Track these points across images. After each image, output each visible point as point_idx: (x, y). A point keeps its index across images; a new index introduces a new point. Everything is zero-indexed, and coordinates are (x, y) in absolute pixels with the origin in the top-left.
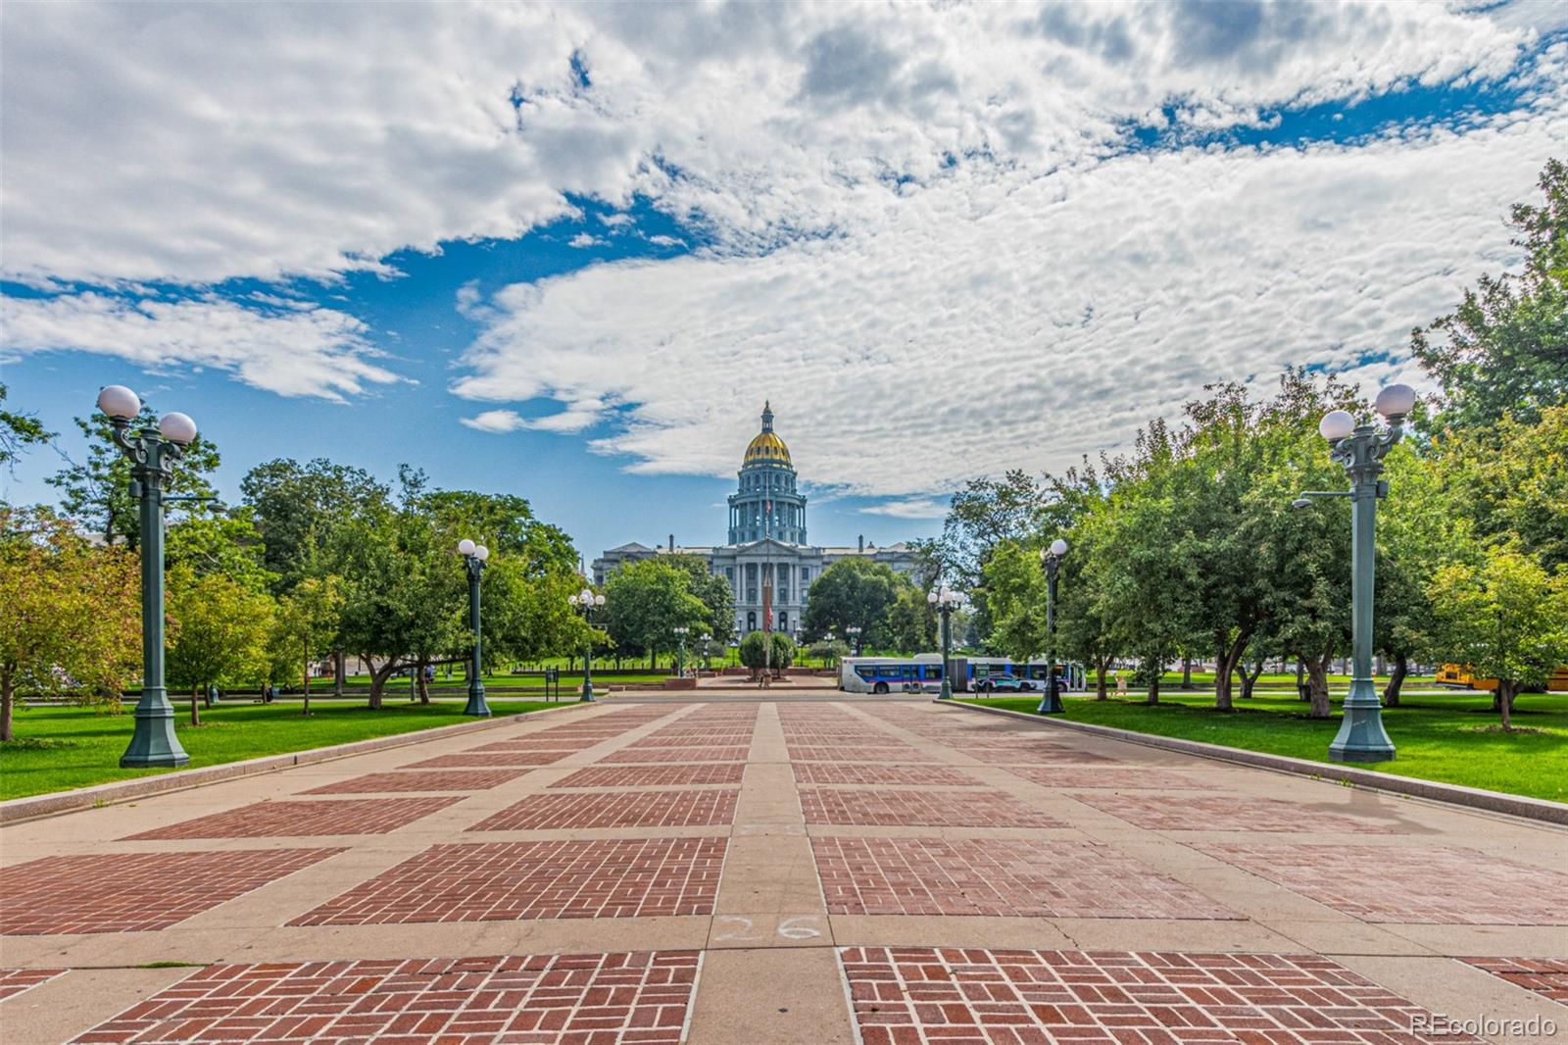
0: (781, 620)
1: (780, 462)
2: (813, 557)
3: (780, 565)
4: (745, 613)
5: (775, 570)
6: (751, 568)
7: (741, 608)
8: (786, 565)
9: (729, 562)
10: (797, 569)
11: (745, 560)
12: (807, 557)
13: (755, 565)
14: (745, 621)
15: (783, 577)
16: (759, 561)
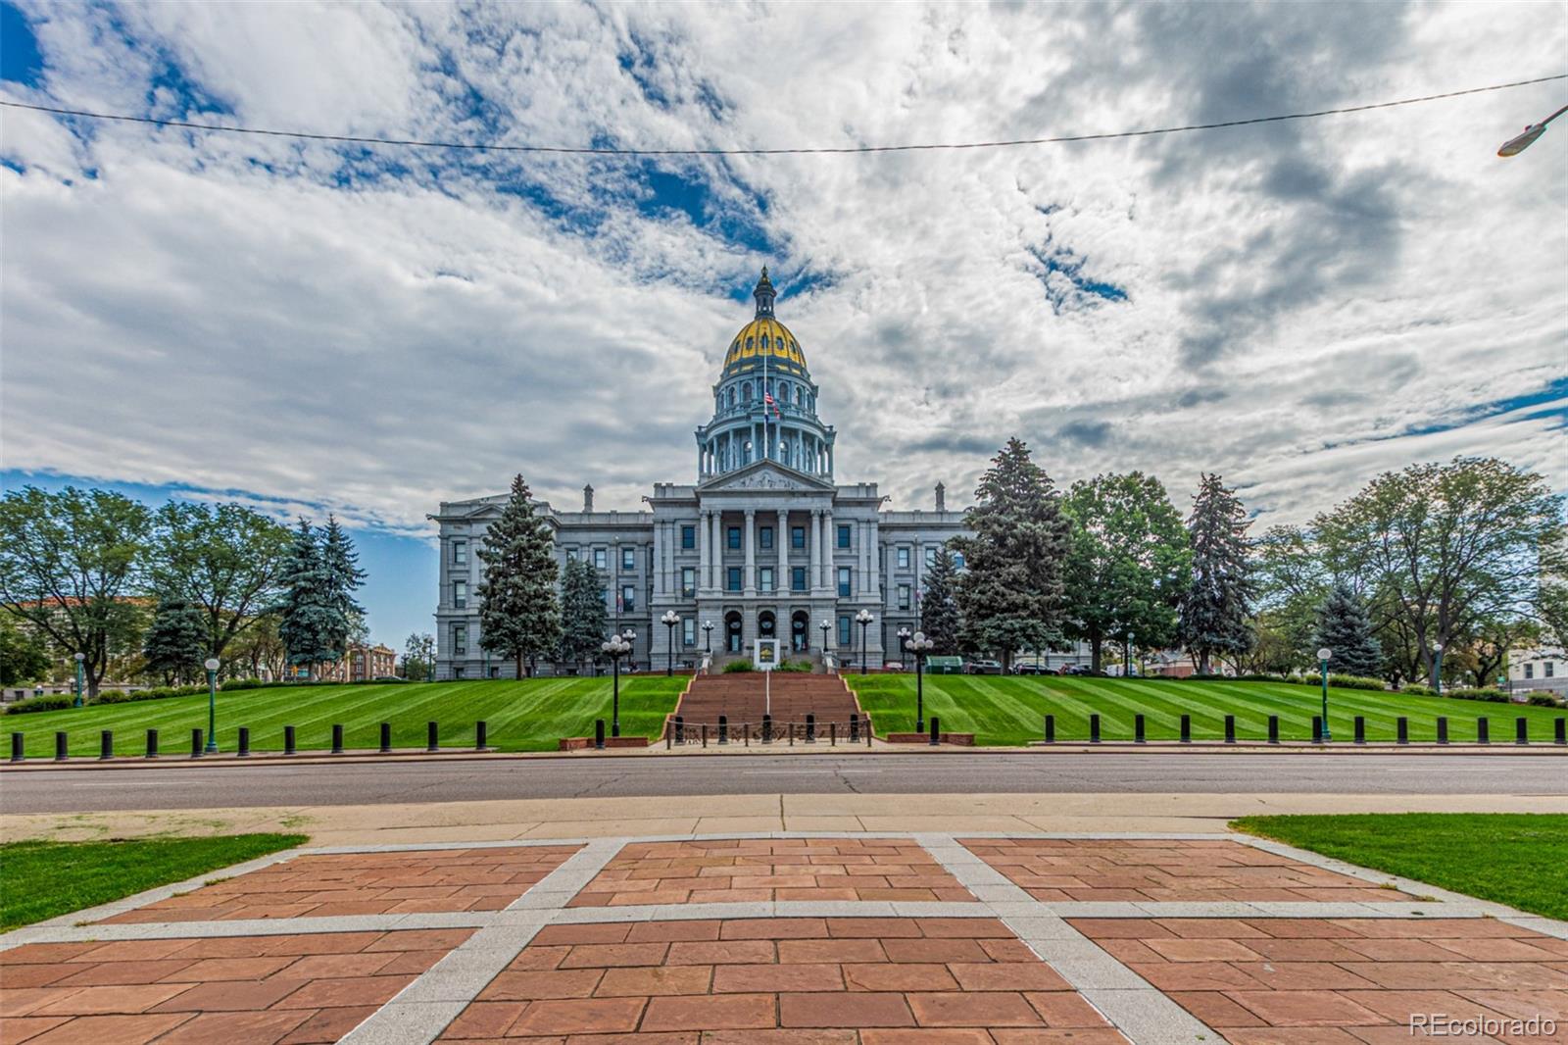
0: (795, 632)
1: (789, 363)
2: (860, 503)
3: (792, 515)
4: (720, 614)
5: (783, 523)
6: (732, 522)
7: (711, 604)
8: (807, 515)
9: (687, 512)
10: (829, 525)
11: (718, 504)
12: (848, 503)
13: (740, 515)
14: (719, 630)
15: (800, 543)
16: (747, 505)
